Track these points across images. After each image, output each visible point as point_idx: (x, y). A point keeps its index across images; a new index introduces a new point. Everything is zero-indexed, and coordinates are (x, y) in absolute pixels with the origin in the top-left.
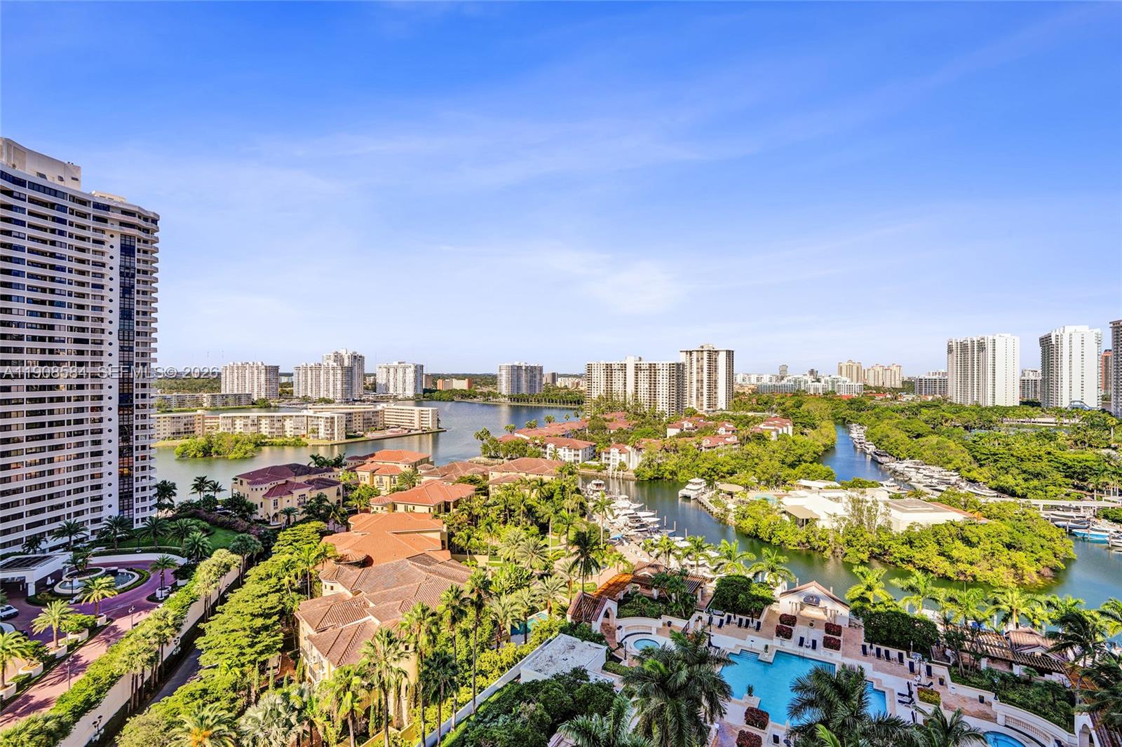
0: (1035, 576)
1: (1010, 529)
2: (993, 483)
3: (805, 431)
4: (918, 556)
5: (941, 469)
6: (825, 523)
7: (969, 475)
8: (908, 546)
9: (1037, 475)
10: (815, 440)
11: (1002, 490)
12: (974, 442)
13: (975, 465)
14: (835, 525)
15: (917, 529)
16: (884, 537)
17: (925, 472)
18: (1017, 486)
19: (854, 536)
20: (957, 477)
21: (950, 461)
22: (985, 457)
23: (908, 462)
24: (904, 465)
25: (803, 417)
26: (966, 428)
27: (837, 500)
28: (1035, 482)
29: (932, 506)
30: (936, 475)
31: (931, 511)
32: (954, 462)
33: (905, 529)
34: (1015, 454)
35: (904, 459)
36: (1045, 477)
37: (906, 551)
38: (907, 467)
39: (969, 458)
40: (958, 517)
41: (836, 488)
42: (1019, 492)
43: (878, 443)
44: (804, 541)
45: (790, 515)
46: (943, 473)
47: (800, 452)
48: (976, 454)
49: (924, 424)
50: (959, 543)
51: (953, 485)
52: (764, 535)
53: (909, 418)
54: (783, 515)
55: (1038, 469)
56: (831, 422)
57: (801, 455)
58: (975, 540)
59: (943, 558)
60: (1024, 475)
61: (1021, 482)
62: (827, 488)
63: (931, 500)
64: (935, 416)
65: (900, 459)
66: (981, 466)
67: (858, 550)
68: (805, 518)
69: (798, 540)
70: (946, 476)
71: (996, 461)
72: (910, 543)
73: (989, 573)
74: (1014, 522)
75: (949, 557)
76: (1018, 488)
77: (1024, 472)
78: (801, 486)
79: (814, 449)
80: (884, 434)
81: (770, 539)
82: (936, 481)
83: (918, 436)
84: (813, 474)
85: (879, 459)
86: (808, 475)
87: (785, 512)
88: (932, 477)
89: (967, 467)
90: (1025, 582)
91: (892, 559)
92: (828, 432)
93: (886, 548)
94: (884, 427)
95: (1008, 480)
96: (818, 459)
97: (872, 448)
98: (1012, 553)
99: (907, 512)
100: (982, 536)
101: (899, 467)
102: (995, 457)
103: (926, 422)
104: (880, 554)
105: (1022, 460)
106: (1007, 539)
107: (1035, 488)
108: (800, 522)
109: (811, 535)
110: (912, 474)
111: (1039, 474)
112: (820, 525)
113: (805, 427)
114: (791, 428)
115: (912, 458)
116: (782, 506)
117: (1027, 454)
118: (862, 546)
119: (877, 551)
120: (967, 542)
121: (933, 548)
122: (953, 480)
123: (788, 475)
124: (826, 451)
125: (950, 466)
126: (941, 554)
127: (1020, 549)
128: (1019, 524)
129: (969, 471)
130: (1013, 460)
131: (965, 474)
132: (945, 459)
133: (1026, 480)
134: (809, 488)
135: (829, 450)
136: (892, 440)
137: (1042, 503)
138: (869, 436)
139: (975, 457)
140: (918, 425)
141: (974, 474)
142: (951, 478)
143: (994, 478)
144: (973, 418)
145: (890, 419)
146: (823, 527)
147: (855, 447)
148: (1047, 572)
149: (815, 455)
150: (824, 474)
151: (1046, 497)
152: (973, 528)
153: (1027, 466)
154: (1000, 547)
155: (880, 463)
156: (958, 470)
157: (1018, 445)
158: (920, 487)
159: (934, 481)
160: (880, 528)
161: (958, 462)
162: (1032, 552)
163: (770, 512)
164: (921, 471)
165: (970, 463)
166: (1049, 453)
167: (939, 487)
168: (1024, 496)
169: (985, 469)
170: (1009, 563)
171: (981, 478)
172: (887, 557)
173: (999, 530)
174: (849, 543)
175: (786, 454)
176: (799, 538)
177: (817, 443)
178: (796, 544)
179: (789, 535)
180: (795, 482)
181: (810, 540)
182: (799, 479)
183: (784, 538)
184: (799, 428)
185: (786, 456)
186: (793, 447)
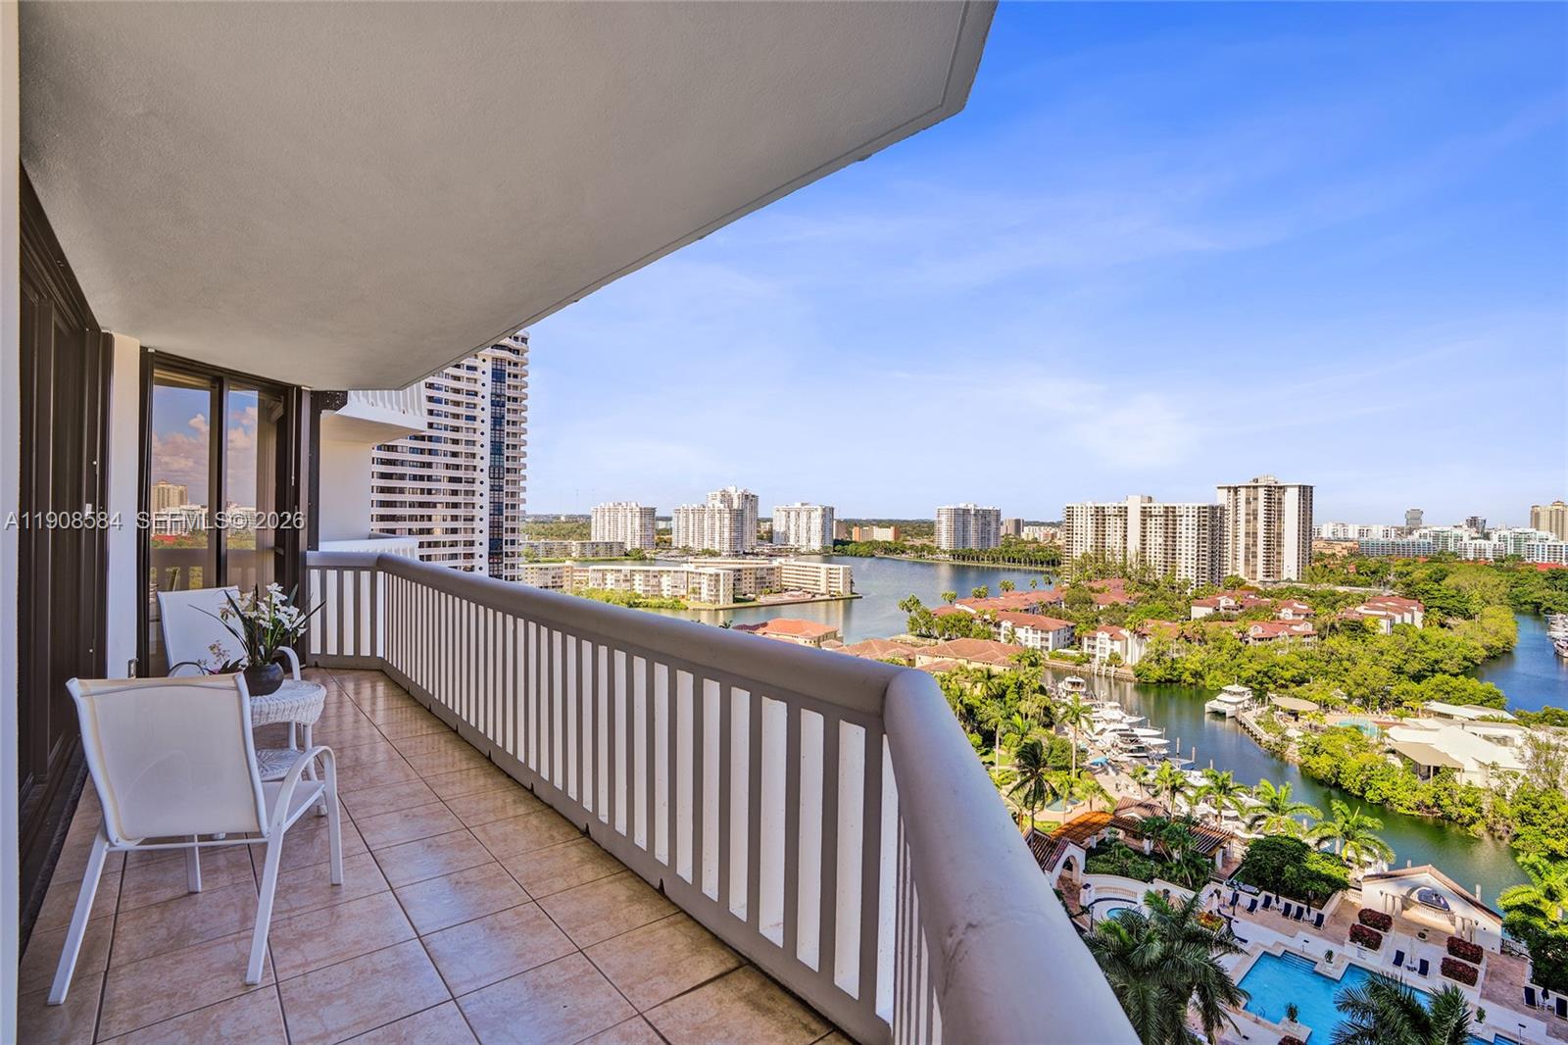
3: (1450, 621)
6: (1471, 776)
10: (1466, 637)
14: (1496, 783)
19: (1536, 807)
25: (1447, 597)
27: (1502, 741)
41: (1503, 721)
44: (1430, 802)
45: (1403, 757)
47: (1433, 655)
52: (1351, 783)
54: (1390, 755)
56: (1507, 608)
57: (1436, 661)
62: (1485, 719)
67: (1544, 832)
68: (1433, 763)
69: (1416, 800)
78: (1431, 712)
79: (1465, 652)
81: (1363, 791)
84: (1457, 694)
86: (1446, 696)
87: (1393, 752)
92: (1497, 625)
96: (1471, 668)
108: (1424, 771)
109: (1443, 794)
112: (1462, 780)
113: (1449, 614)
114: (1419, 616)
116: (1389, 741)
123: (1405, 692)
124: (1491, 658)
134: (1449, 716)
135: (1499, 656)
146: (1470, 783)
149: (1466, 663)
150: (1481, 696)
163: (1364, 747)
174: (1525, 818)
175: (1406, 657)
176: (1419, 796)
177: (1472, 643)
178: (1412, 806)
179: (1400, 790)
180: (1418, 705)
181: (1441, 803)
182: (1428, 699)
183: (1389, 793)
184: (1437, 615)
185: (1406, 661)
186: (1422, 646)
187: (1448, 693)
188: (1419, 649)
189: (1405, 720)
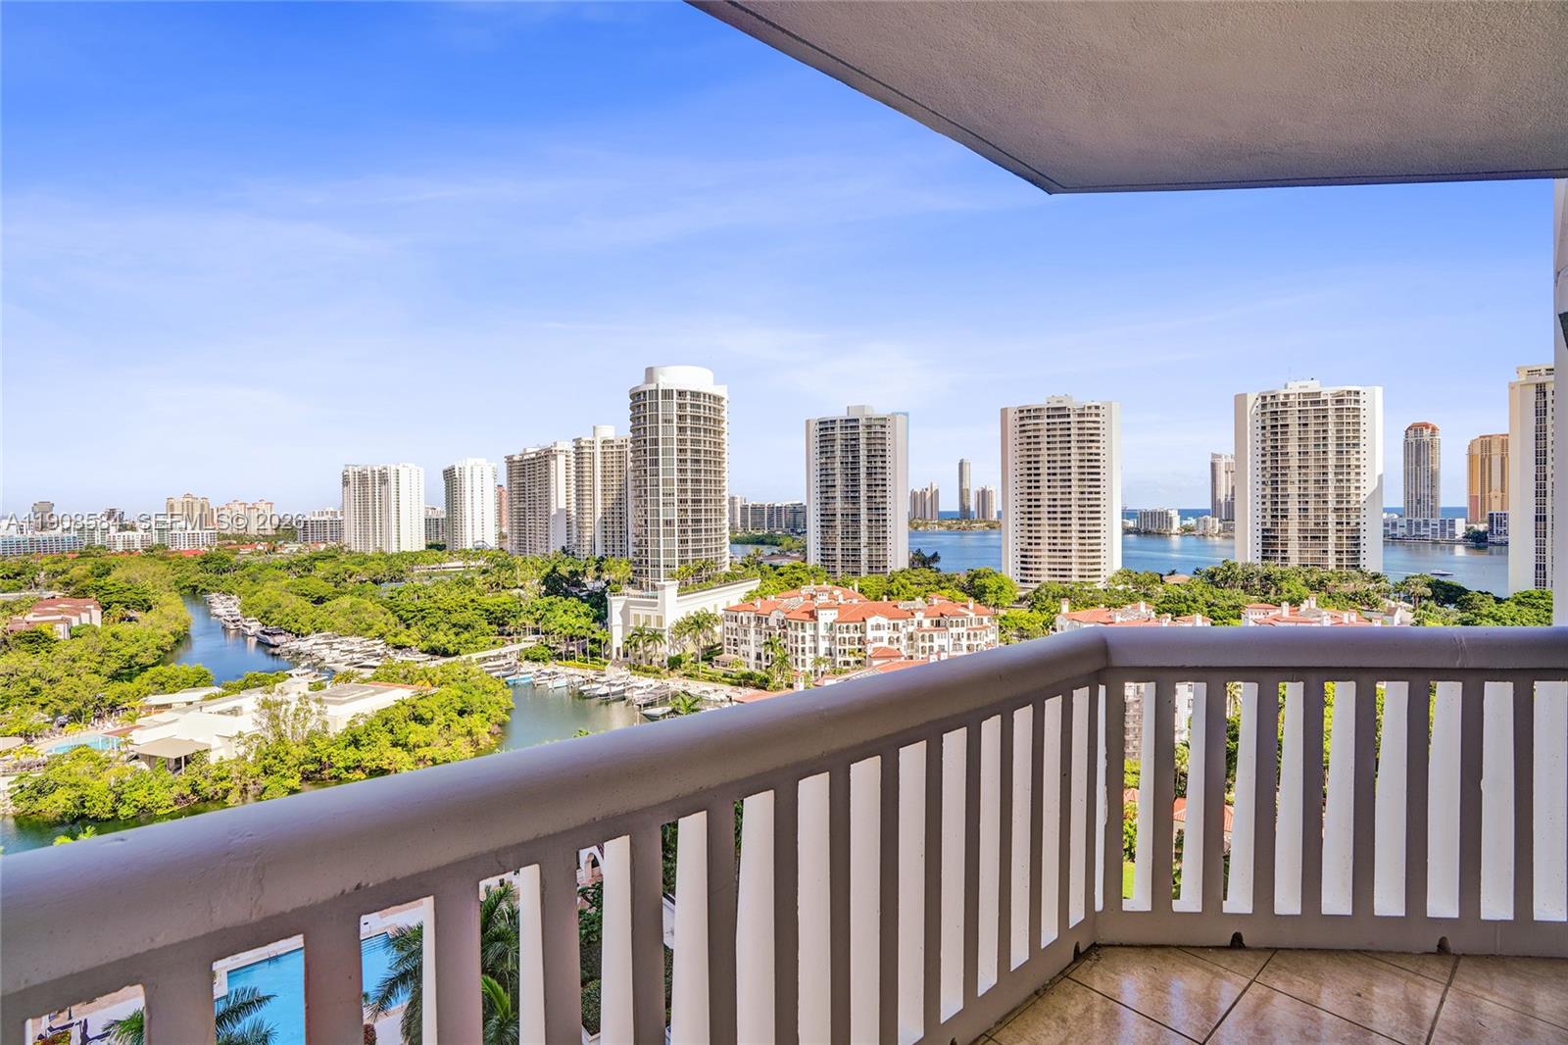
0: (488, 736)
1: (460, 693)
2: (424, 645)
3: (131, 613)
4: (367, 756)
5: (360, 639)
6: (221, 753)
7: (396, 640)
8: (352, 747)
9: (467, 627)
10: (148, 630)
11: (433, 652)
12: (392, 598)
13: (402, 627)
14: (242, 750)
15: (361, 723)
16: (320, 745)
17: (341, 647)
18: (449, 643)
19: (275, 758)
20: (382, 646)
21: (370, 627)
22: (412, 615)
23: (314, 638)
24: (311, 642)
25: (122, 591)
26: (375, 582)
27: (235, 712)
28: (466, 636)
29: (371, 688)
30: (357, 648)
31: (372, 694)
32: (376, 627)
33: (345, 726)
34: (442, 606)
35: (308, 634)
36: (473, 628)
37: (352, 754)
38: (316, 644)
39: (393, 619)
40: (404, 693)
41: (216, 696)
42: (451, 649)
43: (265, 617)
44: (187, 791)
45: (150, 759)
46: (365, 644)
47: (133, 650)
48: (401, 612)
49: (323, 583)
50: (413, 725)
51: (382, 656)
52: (101, 810)
53: (301, 577)
54: (134, 763)
55: (467, 621)
56: (177, 594)
57: (132, 657)
58: (429, 716)
59: (400, 749)
60: (454, 630)
61: (453, 637)
62: (209, 698)
63: (365, 681)
64: (336, 571)
65: (303, 636)
66: (408, 627)
67: (283, 776)
68: (182, 754)
69: (175, 795)
70: (369, 646)
71: (423, 618)
72: (355, 742)
73: (448, 750)
74: (462, 684)
75: (405, 746)
76: (451, 645)
77: (454, 625)
78: (150, 707)
79: (157, 641)
80: (272, 603)
81: (115, 811)
82: (359, 655)
83: (320, 601)
84: (172, 683)
85: (271, 640)
86: (162, 687)
87: (136, 758)
88: (351, 652)
89: (393, 631)
90: (481, 746)
91: (333, 772)
92: (173, 611)
93: (324, 759)
94: (268, 591)
95: (439, 639)
96: (164, 656)
97: (255, 627)
98: (466, 718)
99: (344, 702)
100: (435, 708)
101: (304, 645)
102: (422, 614)
103: (326, 579)
104: (316, 771)
105: (450, 613)
106: (459, 706)
107: (466, 642)
108: (172, 764)
109: (199, 779)
110: (325, 652)
111: (469, 625)
112: (213, 759)
113: (127, 607)
114: (97, 614)
115: (319, 631)
116: (131, 747)
117: (454, 604)
118: (289, 769)
119: (311, 767)
120: (419, 719)
121: (385, 739)
122: (378, 649)
123: (122, 694)
124: (177, 641)
125: (371, 633)
126: (395, 745)
127: (472, 712)
128: (466, 685)
129: (396, 635)
130: (441, 613)
131: (391, 639)
132: (363, 625)
133: (457, 634)
134: (168, 706)
135: (182, 639)
136: (288, 610)
137: (475, 656)
138: (246, 609)
139: (401, 617)
140: (316, 583)
141: (402, 639)
142: (376, 648)
143: (424, 639)
144: (382, 568)
145: (275, 580)
146: (221, 759)
147: (225, 629)
148: (496, 729)
149: (160, 652)
150: (193, 678)
151: (477, 649)
152: (424, 702)
153: (456, 618)
154: (456, 717)
155: (273, 646)
156: (381, 636)
157: (440, 596)
158: (341, 668)
159: (355, 656)
160: (312, 733)
161: (379, 626)
162: (482, 712)
163: (104, 765)
164: (335, 646)
165: (396, 625)
166: (473, 601)
167: (366, 663)
168: (456, 653)
169: (413, 629)
170: (464, 730)
171: (409, 642)
172: (325, 772)
173: (450, 697)
174: (267, 771)
175: (100, 659)
176: (176, 790)
177: (160, 632)
178: (172, 803)
179: (157, 792)
180: (137, 704)
181: (199, 788)
182: (146, 695)
183: (146, 800)
184: (118, 610)
185: (101, 663)
186: (116, 644)
187: (162, 684)
188: (114, 648)
189: (138, 722)
